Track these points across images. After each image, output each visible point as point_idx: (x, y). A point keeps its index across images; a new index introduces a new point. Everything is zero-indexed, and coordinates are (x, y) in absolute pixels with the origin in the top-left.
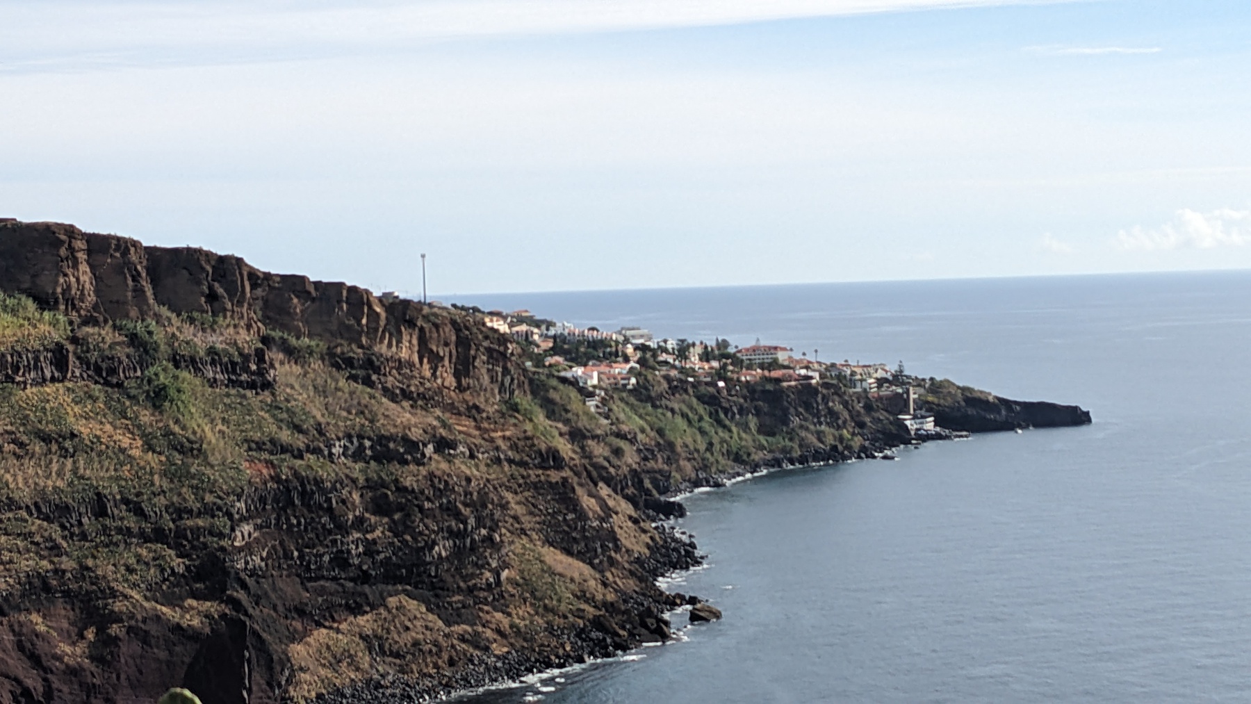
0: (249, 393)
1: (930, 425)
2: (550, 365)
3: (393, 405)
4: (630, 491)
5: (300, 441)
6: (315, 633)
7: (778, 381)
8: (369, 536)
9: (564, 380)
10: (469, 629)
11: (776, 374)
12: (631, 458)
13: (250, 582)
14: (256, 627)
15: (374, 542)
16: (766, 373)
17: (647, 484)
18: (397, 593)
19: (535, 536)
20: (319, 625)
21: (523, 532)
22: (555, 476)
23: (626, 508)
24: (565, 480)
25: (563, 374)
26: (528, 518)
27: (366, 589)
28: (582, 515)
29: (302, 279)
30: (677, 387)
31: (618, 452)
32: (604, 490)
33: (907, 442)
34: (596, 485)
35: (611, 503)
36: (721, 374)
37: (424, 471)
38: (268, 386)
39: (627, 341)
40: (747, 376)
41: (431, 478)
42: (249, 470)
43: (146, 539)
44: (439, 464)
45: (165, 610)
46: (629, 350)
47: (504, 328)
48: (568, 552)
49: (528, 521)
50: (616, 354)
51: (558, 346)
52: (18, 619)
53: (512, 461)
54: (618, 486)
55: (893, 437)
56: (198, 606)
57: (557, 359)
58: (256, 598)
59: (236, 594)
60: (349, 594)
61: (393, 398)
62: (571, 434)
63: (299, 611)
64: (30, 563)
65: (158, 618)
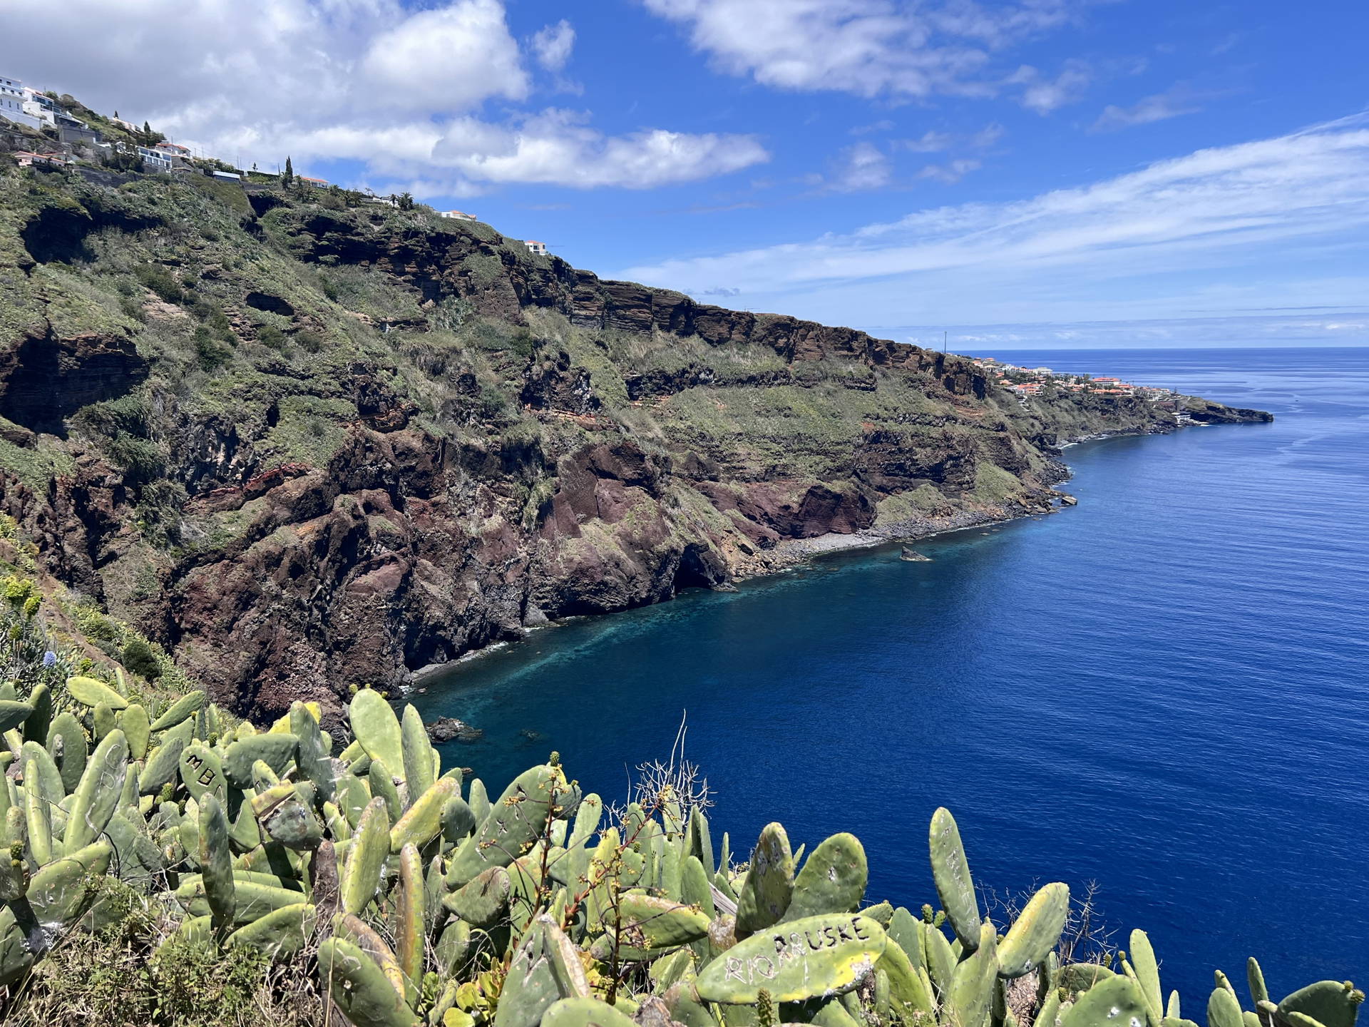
0: (864, 392)
1: (1188, 419)
2: (1002, 384)
3: (929, 400)
4: (1037, 443)
5: (886, 414)
6: (888, 498)
7: (1112, 394)
8: (914, 457)
9: (1008, 391)
10: (957, 500)
11: (1112, 391)
12: (1038, 428)
13: (861, 474)
14: (862, 493)
15: (917, 460)
16: (1108, 390)
17: (1045, 440)
18: (925, 483)
19: (990, 461)
20: (890, 494)
21: (985, 459)
22: (1002, 434)
23: (1035, 451)
24: (1007, 436)
25: (1008, 388)
27: (912, 480)
28: (1014, 454)
29: (892, 343)
30: (1063, 396)
31: (1033, 425)
32: (1024, 441)
33: (1175, 427)
34: (1021, 439)
35: (1028, 448)
36: (1085, 390)
37: (941, 430)
38: (873, 389)
39: (1040, 374)
40: (1097, 391)
41: (944, 434)
42: (863, 426)
43: (818, 454)
44: (948, 426)
45: (824, 483)
46: (1041, 378)
47: (981, 366)
48: (1006, 469)
49: (988, 454)
50: (1035, 380)
51: (1006, 376)
52: (764, 484)
53: (981, 427)
54: (1031, 440)
55: (1169, 423)
56: (839, 483)
57: (1006, 381)
58: (863, 481)
59: (854, 478)
60: (904, 482)
61: (929, 396)
62: (1011, 416)
63: (881, 488)
64: (769, 461)
65: (820, 487)
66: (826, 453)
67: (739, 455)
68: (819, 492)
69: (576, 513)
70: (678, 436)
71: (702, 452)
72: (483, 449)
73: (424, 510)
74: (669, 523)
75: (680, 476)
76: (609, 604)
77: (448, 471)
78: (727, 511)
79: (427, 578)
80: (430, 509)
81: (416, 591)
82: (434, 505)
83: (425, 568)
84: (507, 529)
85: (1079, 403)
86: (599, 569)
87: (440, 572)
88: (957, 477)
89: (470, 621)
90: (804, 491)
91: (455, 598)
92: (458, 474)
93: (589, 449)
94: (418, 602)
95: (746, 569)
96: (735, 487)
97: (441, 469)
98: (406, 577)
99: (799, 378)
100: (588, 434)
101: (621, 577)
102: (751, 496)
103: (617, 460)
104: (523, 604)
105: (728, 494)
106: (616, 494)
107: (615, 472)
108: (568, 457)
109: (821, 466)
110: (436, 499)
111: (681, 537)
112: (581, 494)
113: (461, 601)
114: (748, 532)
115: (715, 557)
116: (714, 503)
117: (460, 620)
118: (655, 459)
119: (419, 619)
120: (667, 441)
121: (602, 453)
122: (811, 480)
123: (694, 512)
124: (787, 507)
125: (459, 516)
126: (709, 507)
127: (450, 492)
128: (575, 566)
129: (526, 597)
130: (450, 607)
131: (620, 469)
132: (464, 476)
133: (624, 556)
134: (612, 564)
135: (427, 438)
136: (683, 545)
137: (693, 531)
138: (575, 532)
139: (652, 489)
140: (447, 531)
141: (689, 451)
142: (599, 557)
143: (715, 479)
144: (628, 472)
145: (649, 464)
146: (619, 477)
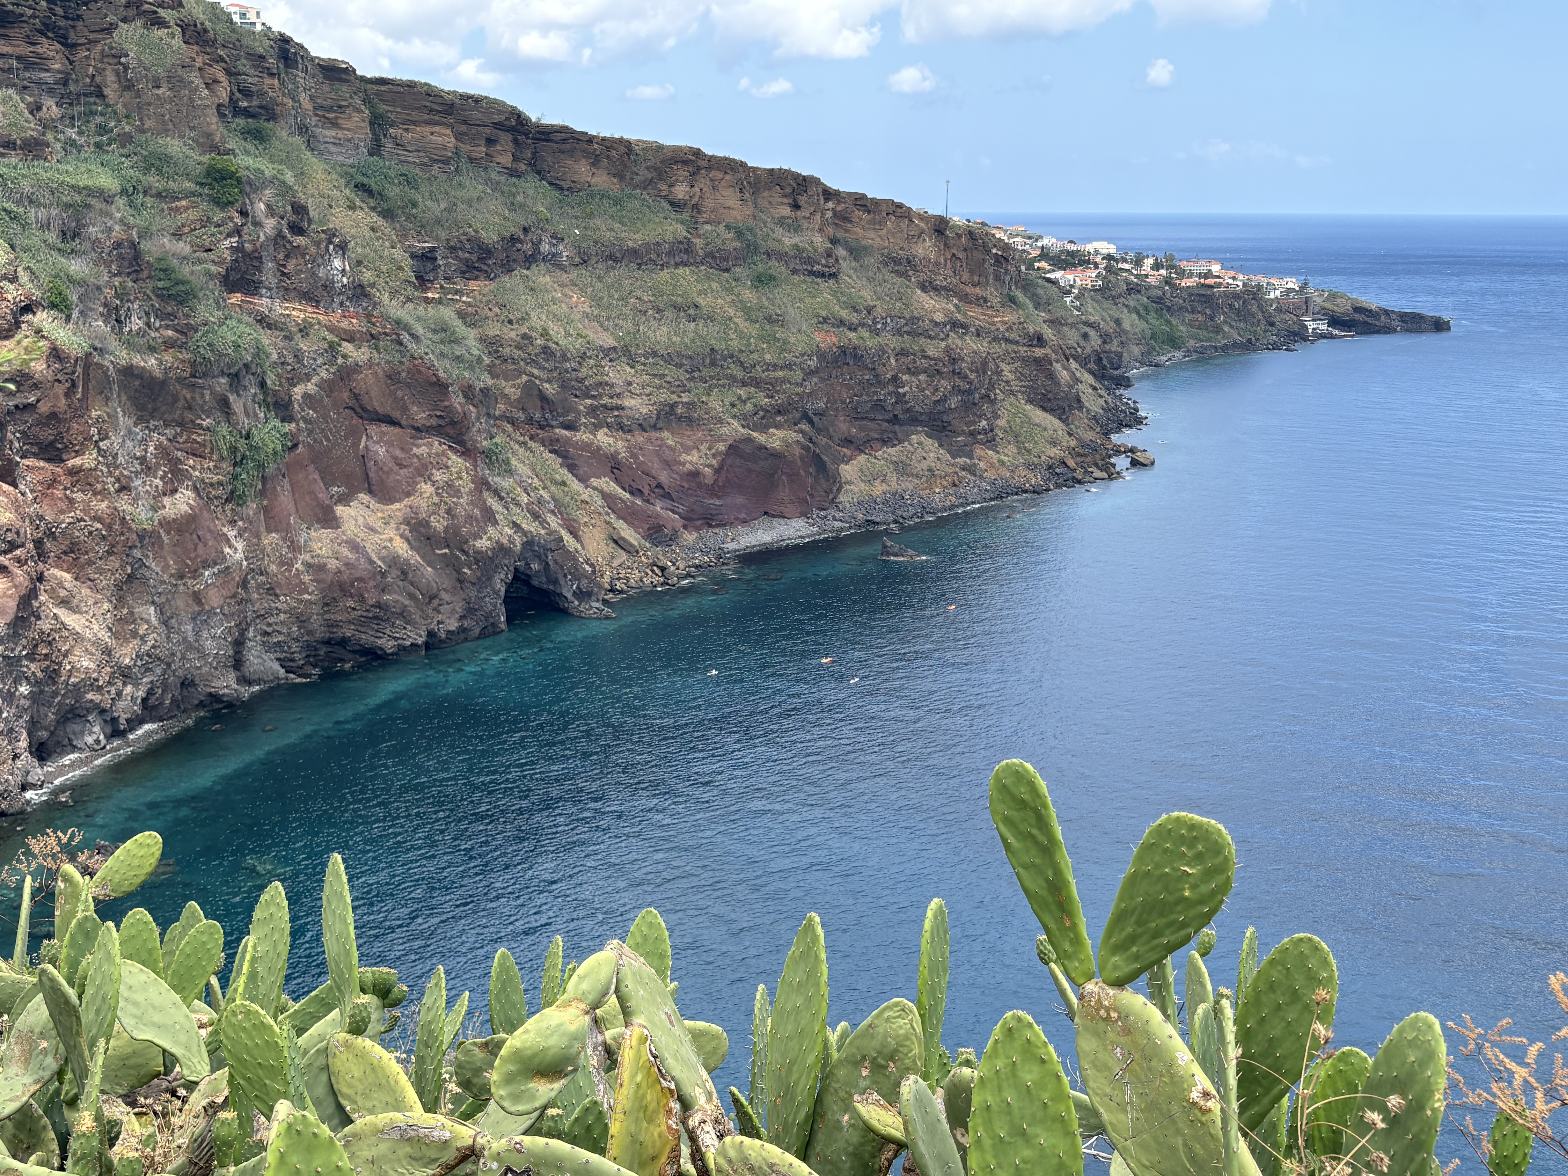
0: (819, 280)
1: (1324, 327)
2: (1039, 268)
3: (924, 295)
4: (1092, 366)
5: (854, 318)
6: (859, 458)
7: (1210, 287)
8: (901, 390)
9: (1049, 280)
10: (968, 461)
11: (1210, 281)
12: (1095, 341)
13: (816, 419)
14: (817, 451)
15: (904, 395)
16: (1202, 281)
17: (1105, 362)
18: (918, 433)
19: (1020, 396)
20: (862, 452)
21: (1012, 393)
22: (1039, 352)
23: (1089, 379)
24: (1046, 355)
25: (1048, 275)
26: (1017, 383)
27: (897, 428)
28: (1057, 384)
29: (863, 197)
30: (1132, 289)
31: (1085, 336)
32: (1073, 364)
33: (1305, 339)
34: (1068, 360)
35: (1078, 375)
36: (1168, 281)
37: (943, 344)
38: (833, 276)
39: (1097, 252)
40: (1186, 283)
41: (948, 350)
42: (818, 337)
43: (744, 384)
44: (954, 340)
45: (755, 434)
46: (1098, 259)
47: (1005, 238)
48: (1044, 409)
49: (1015, 385)
50: (1088, 262)
51: (1044, 254)
52: (655, 435)
53: (1007, 340)
54: (1083, 362)
55: (1295, 334)
56: (779, 433)
57: (1043, 264)
58: (819, 431)
59: (805, 426)
60: (884, 431)
61: (924, 289)
62: (1052, 322)
63: (848, 442)
64: (664, 396)
65: (749, 440)
66: (756, 383)
67: (612, 386)
68: (748, 449)
69: (327, 486)
70: (507, 351)
71: (549, 381)
72: (158, 373)
73: (53, 482)
74: (492, 502)
75: (512, 422)
76: (392, 643)
77: (94, 414)
78: (594, 482)
79: (64, 603)
80: (66, 481)
81: (45, 625)
82: (73, 472)
83: (61, 585)
84: (206, 515)
85: (1158, 300)
86: (372, 583)
87: (85, 591)
88: (968, 424)
89: (143, 675)
90: (721, 447)
91: (115, 635)
92: (112, 416)
93: (347, 373)
94: (50, 643)
95: (628, 579)
96: (604, 439)
97: (84, 407)
98: (27, 599)
99: (711, 255)
100: (347, 348)
101: (412, 597)
102: (634, 456)
103: (400, 393)
104: (239, 644)
105: (596, 452)
106: (398, 453)
107: (396, 415)
108: (311, 387)
109: (749, 406)
110: (77, 461)
111: (516, 526)
112: (337, 452)
113: (127, 641)
114: (629, 515)
115: (575, 559)
116: (572, 468)
117: (125, 675)
118: (468, 392)
119: (52, 675)
120: (487, 360)
121: (371, 380)
122: (734, 429)
123: (536, 482)
124: (695, 475)
125: (119, 491)
126: (564, 474)
127: (99, 450)
128: (329, 578)
129: (243, 632)
130: (108, 652)
131: (405, 409)
132: (124, 421)
133: (416, 558)
134: (395, 573)
135: (56, 354)
136: (518, 540)
137: (536, 516)
138: (329, 520)
139: (462, 443)
140: (96, 518)
141: (525, 378)
142: (371, 562)
143: (570, 427)
144: (421, 415)
145: (457, 401)
146: (403, 423)
